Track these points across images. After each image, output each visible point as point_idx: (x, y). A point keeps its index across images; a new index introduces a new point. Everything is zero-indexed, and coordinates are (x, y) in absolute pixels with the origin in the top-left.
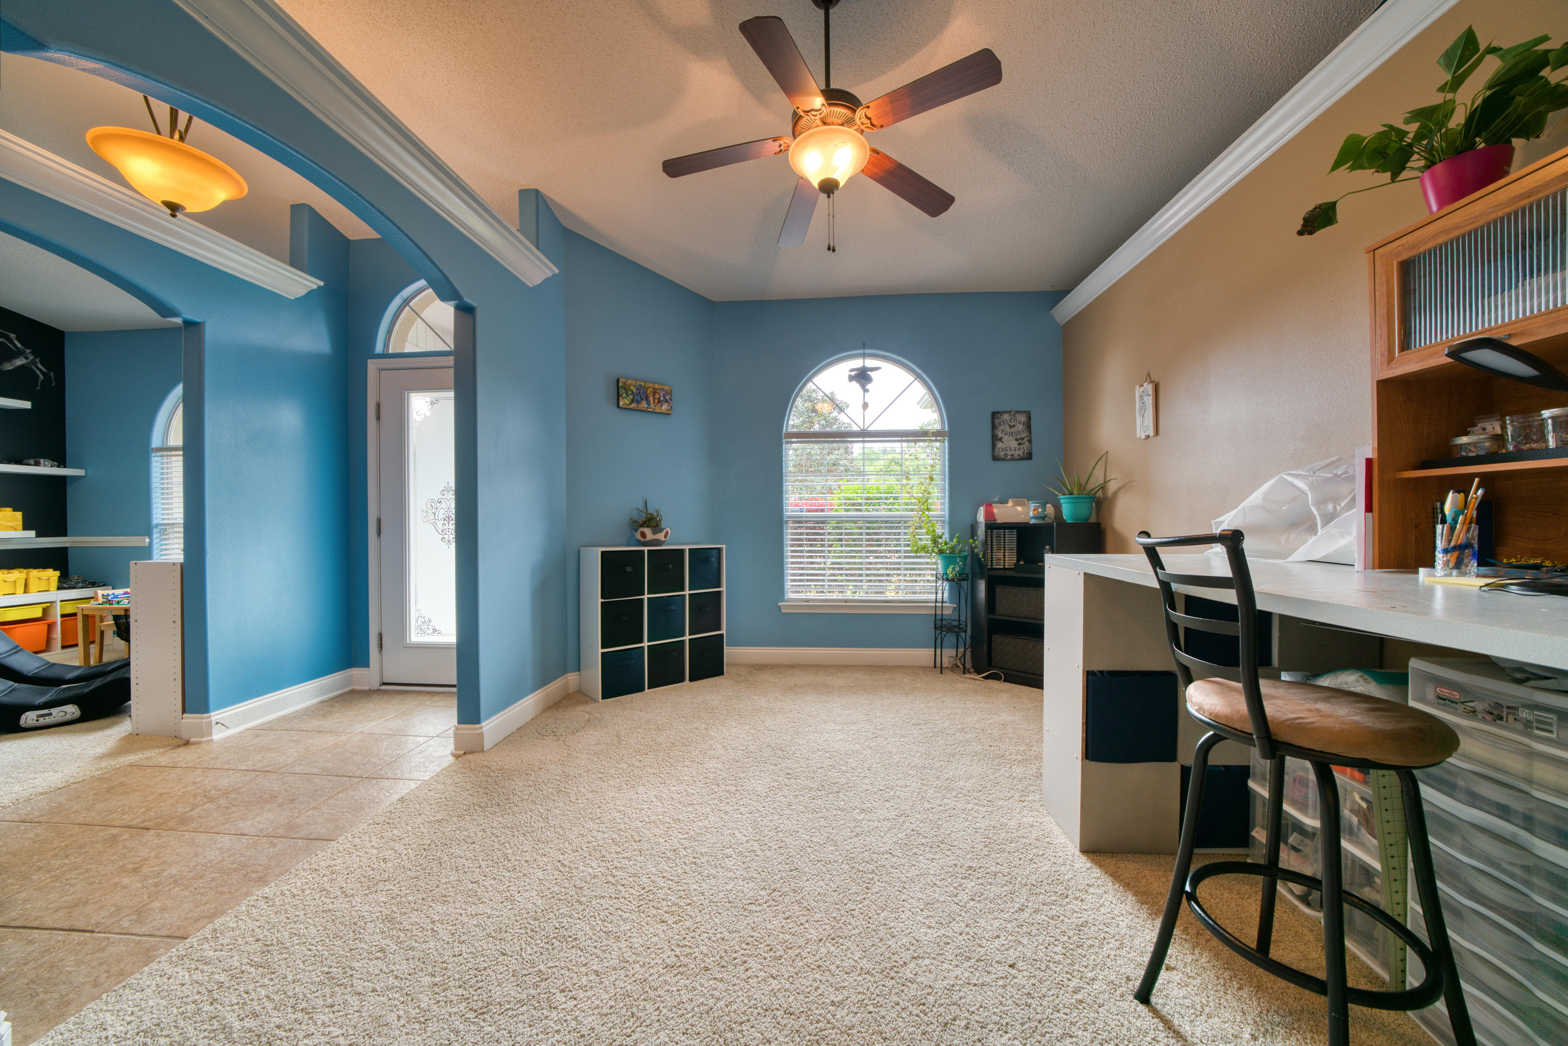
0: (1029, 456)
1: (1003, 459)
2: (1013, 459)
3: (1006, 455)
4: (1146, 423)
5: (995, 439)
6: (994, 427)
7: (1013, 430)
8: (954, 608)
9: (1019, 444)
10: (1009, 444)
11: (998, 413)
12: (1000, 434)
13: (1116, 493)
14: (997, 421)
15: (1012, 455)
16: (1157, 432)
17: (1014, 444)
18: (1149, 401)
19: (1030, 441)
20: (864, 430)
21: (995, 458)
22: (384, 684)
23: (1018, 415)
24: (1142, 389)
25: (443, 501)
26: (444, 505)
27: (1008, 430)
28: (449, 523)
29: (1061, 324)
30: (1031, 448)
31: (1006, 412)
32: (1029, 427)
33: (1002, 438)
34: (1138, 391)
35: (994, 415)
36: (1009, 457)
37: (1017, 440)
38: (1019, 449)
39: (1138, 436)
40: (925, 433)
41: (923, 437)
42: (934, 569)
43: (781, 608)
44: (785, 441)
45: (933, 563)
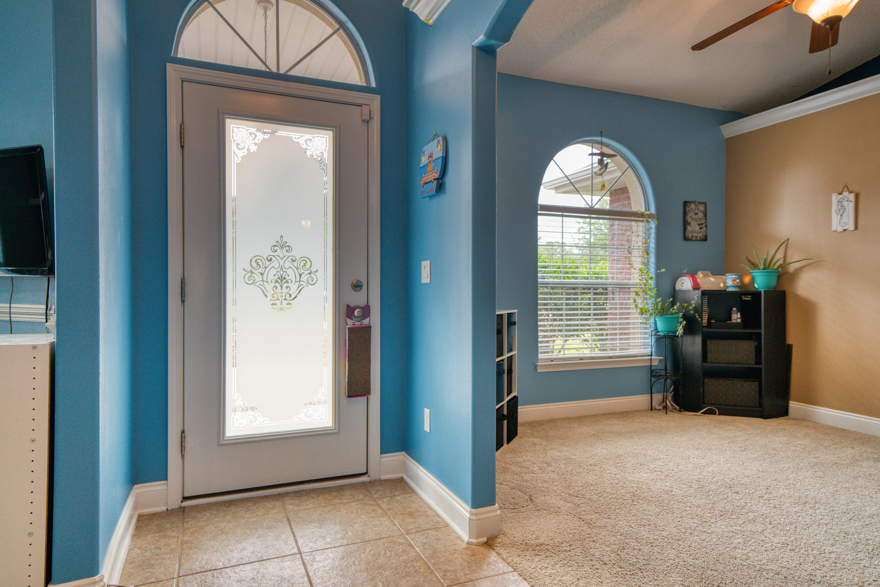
0: (705, 239)
1: (691, 240)
2: (696, 240)
3: (693, 236)
4: (845, 219)
5: (686, 223)
6: (685, 214)
7: (697, 217)
8: (660, 360)
9: (700, 228)
10: (694, 228)
11: (688, 202)
12: (689, 220)
13: (799, 270)
14: (687, 209)
15: (696, 237)
16: (856, 228)
17: (697, 228)
18: (852, 205)
19: (706, 226)
20: (592, 207)
21: (686, 238)
22: (185, 499)
23: (699, 205)
24: (841, 196)
25: (273, 259)
27: (694, 216)
29: (726, 137)
30: (706, 232)
31: (692, 202)
32: (706, 215)
33: (690, 223)
34: (835, 198)
35: (686, 204)
36: (694, 238)
37: (699, 225)
38: (700, 232)
39: (834, 228)
40: (642, 215)
41: (639, 217)
42: (646, 328)
43: (538, 367)
44: (539, 212)
45: (641, 323)
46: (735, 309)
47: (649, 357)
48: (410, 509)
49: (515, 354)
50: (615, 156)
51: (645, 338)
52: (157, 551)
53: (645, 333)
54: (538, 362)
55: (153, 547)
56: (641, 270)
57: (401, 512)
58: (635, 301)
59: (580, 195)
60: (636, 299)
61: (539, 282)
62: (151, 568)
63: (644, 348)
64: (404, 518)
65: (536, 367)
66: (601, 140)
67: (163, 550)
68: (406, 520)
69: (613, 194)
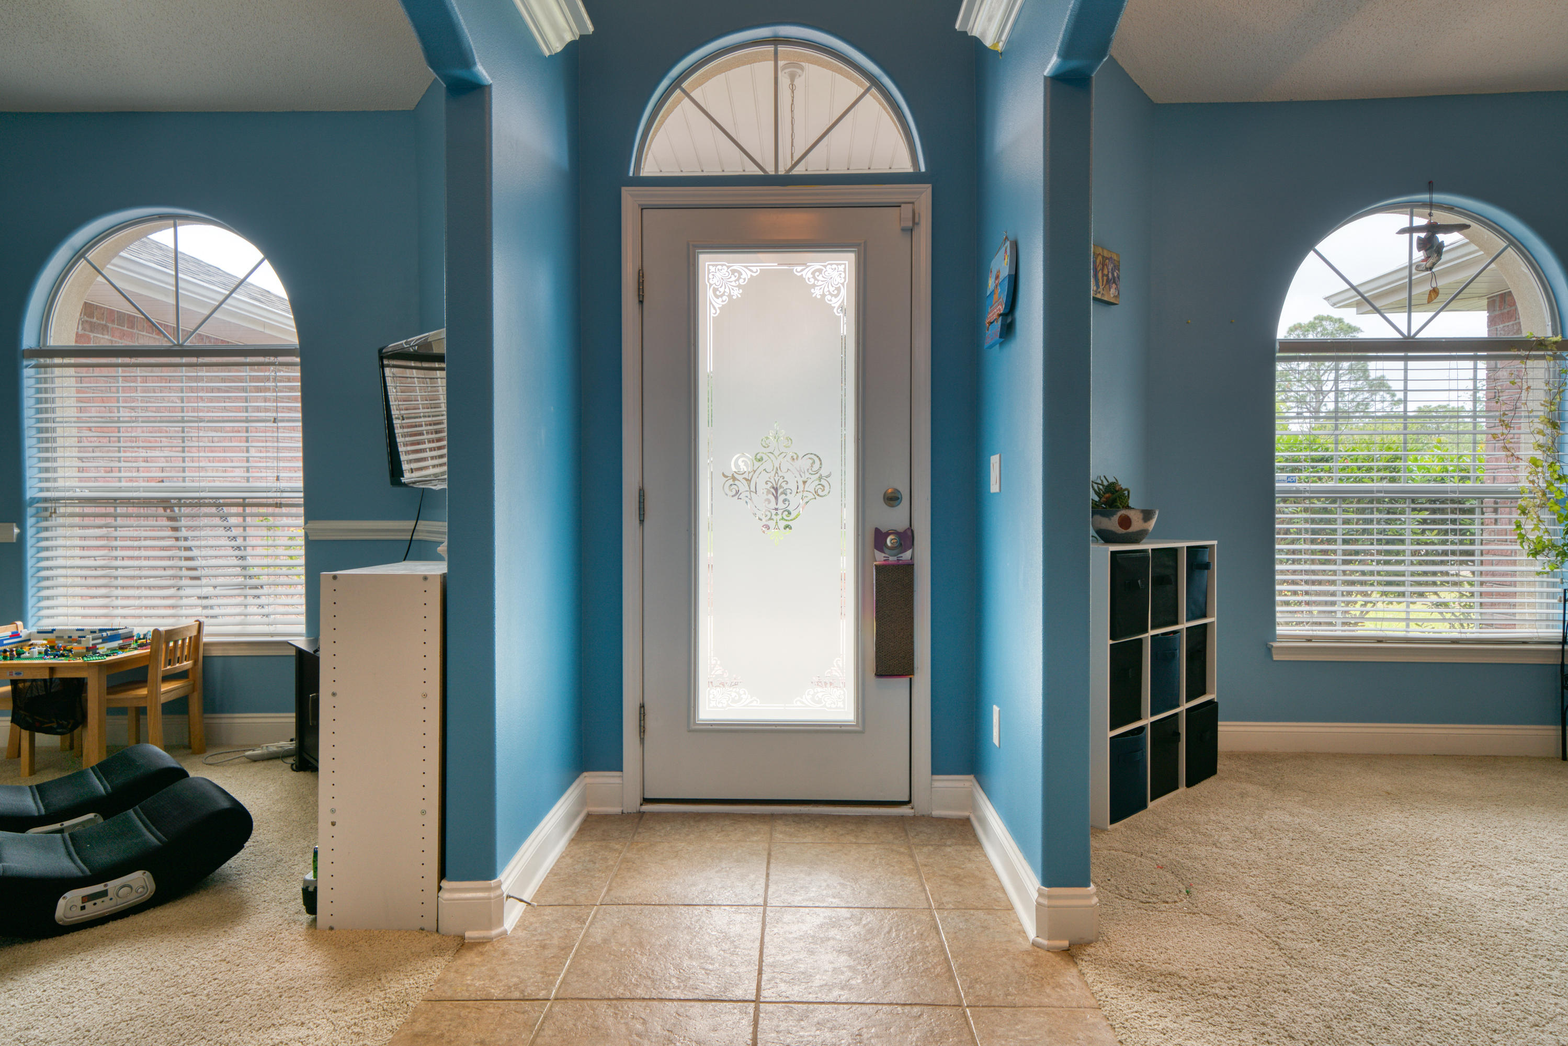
20: (1409, 337)
22: (646, 801)
25: (765, 458)
26: (768, 465)
28: (776, 498)
40: (1541, 344)
41: (1531, 350)
42: (1554, 585)
43: (1274, 651)
44: (1278, 355)
45: (1539, 573)
47: (1560, 647)
48: (959, 871)
49: (1214, 622)
50: (1468, 227)
51: (1548, 606)
52: (591, 865)
53: (1553, 595)
54: (1274, 641)
55: (588, 858)
56: (1534, 462)
57: (941, 873)
58: (1519, 526)
59: (1378, 315)
60: (1523, 521)
61: (1277, 489)
62: (574, 886)
63: (1548, 627)
64: (945, 883)
65: (1269, 650)
66: (1431, 199)
67: (597, 866)
68: (945, 886)
69: (1497, 304)
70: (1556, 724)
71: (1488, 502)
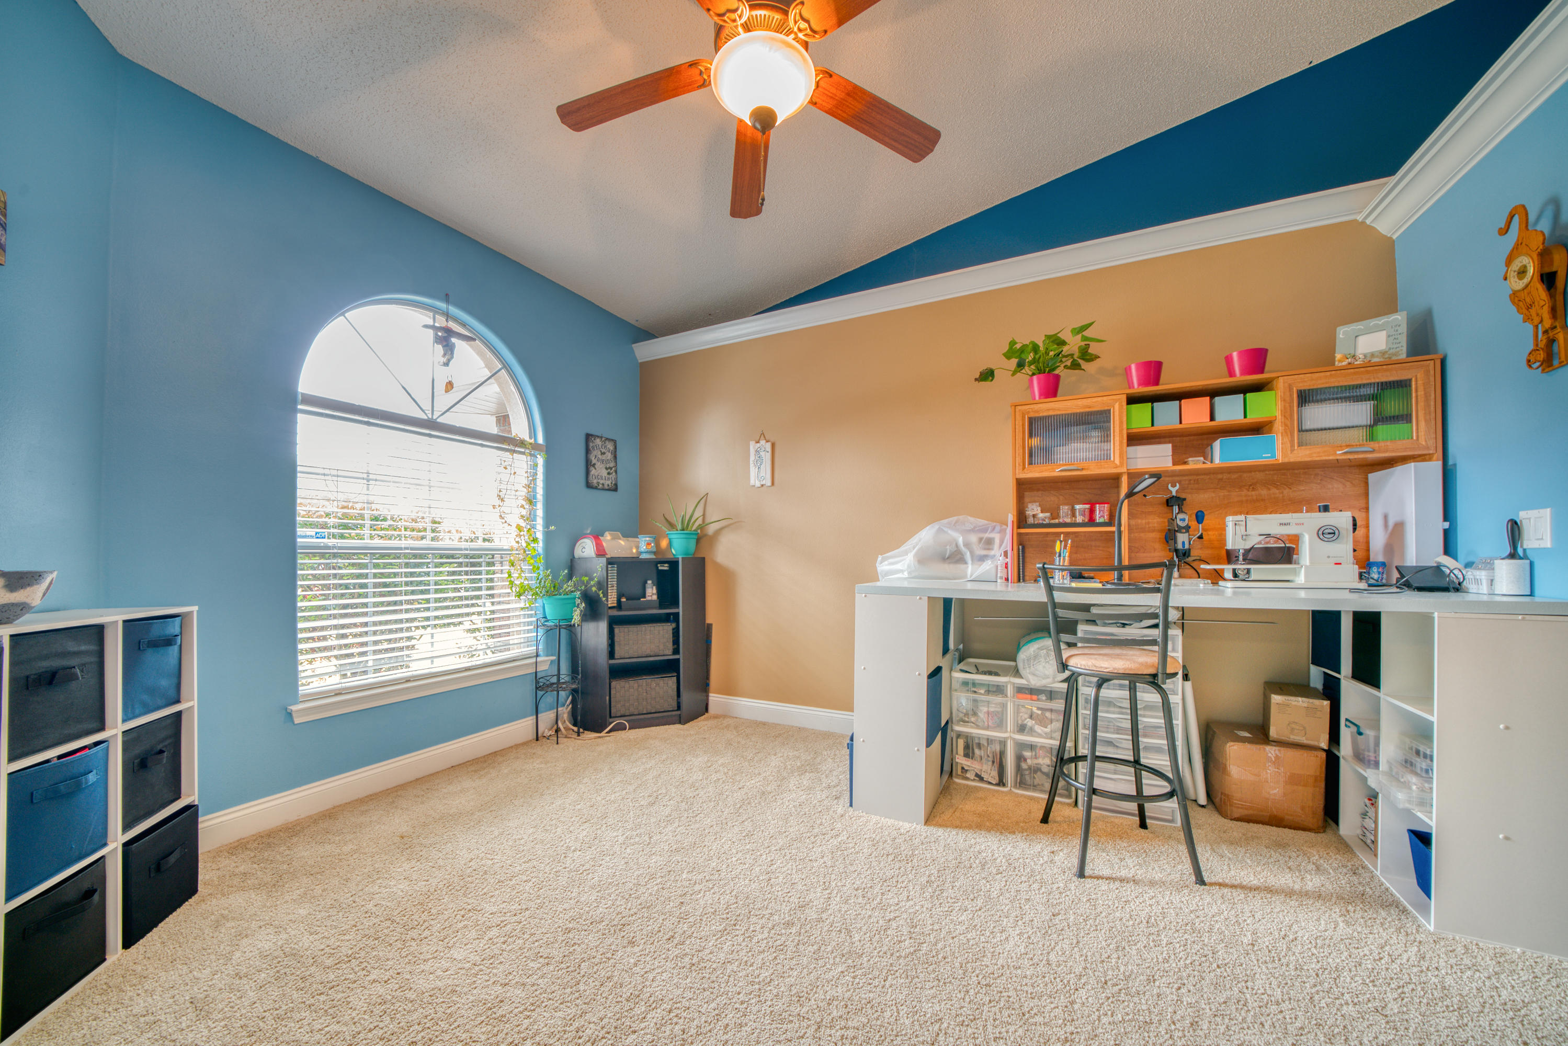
0: (615, 489)
1: (596, 488)
2: (603, 489)
3: (598, 483)
4: (762, 474)
5: (588, 464)
6: (588, 451)
7: (604, 457)
8: (550, 662)
9: (609, 474)
10: (600, 472)
11: (592, 435)
12: (594, 461)
13: (718, 532)
14: (591, 444)
15: (603, 484)
16: (773, 484)
17: (604, 473)
18: (769, 456)
19: (616, 472)
20: (432, 419)
21: (589, 485)
23: (607, 442)
24: (758, 445)
27: (600, 456)
29: (640, 361)
30: (616, 479)
31: (598, 437)
32: (615, 457)
33: (594, 464)
34: (753, 446)
35: (588, 437)
36: (601, 486)
37: (607, 469)
38: (609, 478)
39: (752, 482)
40: (522, 443)
41: (516, 446)
42: (531, 616)
43: (294, 715)
44: (300, 407)
45: (522, 609)
46: (649, 582)
47: (534, 660)
50: (474, 340)
51: (529, 631)
53: (529, 624)
54: (296, 703)
56: (519, 528)
58: (510, 575)
60: (512, 571)
61: (298, 544)
63: (528, 646)
65: (290, 715)
66: (448, 309)
70: (532, 715)
71: (497, 558)
